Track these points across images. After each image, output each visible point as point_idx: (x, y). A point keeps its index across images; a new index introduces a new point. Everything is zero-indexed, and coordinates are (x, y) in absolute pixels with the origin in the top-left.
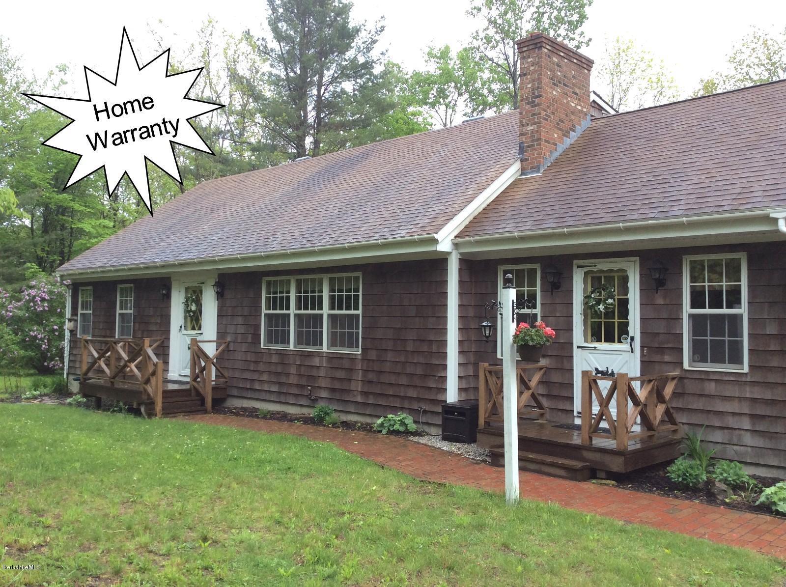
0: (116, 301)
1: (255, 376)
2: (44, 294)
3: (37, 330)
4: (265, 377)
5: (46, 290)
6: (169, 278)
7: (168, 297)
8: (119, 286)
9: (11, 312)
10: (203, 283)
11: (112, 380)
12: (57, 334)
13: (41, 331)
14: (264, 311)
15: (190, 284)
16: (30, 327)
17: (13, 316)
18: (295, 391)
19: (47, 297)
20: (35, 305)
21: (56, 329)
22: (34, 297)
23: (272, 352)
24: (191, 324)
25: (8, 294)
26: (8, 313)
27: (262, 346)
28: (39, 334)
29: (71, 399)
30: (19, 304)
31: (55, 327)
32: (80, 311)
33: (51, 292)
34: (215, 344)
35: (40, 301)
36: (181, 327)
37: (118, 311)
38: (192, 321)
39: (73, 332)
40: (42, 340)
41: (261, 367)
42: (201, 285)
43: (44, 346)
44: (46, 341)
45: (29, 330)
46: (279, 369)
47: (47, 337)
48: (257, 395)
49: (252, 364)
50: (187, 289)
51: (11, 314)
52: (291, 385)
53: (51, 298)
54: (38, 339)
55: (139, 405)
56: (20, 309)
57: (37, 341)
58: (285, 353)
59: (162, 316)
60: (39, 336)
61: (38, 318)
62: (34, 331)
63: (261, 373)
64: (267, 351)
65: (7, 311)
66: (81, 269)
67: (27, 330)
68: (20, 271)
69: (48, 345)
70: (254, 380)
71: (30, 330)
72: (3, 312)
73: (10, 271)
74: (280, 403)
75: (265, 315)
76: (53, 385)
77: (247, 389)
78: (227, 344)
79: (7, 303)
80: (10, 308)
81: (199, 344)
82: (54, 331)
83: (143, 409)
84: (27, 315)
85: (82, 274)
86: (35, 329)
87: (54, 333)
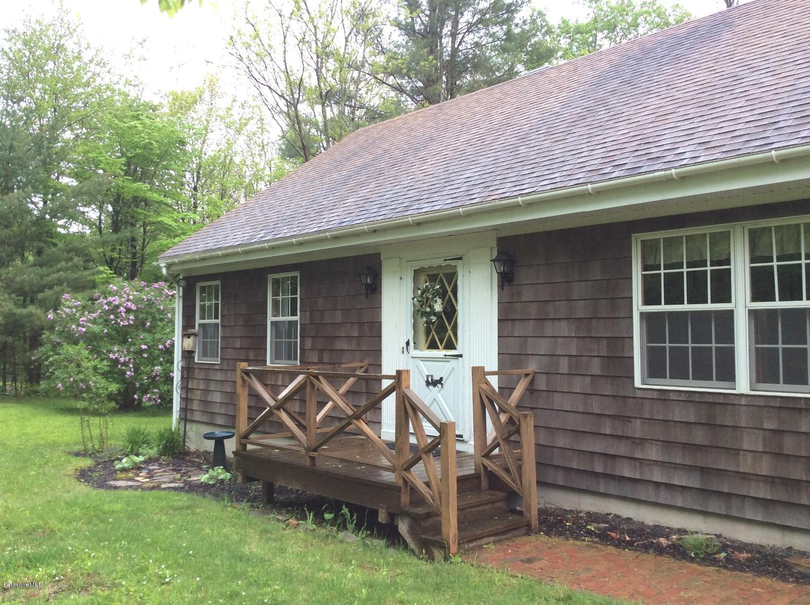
0: (266, 301)
1: (621, 449)
2: (129, 304)
3: (118, 351)
4: (653, 453)
5: (131, 297)
6: (378, 255)
7: (374, 289)
8: (271, 277)
9: (83, 327)
10: (460, 259)
11: (312, 454)
12: (145, 355)
13: (123, 352)
14: (638, 306)
15: (426, 264)
16: (109, 347)
17: (85, 332)
18: (763, 492)
19: (134, 307)
20: (116, 317)
21: (145, 349)
22: (117, 307)
23: (673, 396)
24: (428, 336)
25: (79, 303)
26: (80, 328)
27: (638, 383)
28: (121, 357)
29: (207, 476)
30: (94, 315)
31: (144, 347)
32: (198, 321)
33: (137, 301)
34: (496, 377)
35: (125, 312)
36: (408, 343)
37: (270, 318)
38: (428, 332)
39: (188, 355)
40: (125, 364)
41: (637, 429)
42: (453, 263)
43: (128, 373)
44: (131, 366)
45: (107, 351)
46: (700, 437)
47: (132, 360)
48: (627, 490)
49: (608, 422)
50: (417, 273)
51: (84, 330)
52: (744, 476)
53: (138, 308)
54: (121, 364)
55: (392, 516)
56: (94, 322)
57: (119, 366)
58: (722, 400)
59: (361, 324)
60: (122, 360)
61: (121, 336)
62: (114, 353)
63: (641, 442)
64: (655, 395)
65: (78, 325)
66: (204, 251)
67: (105, 351)
68: (88, 276)
69: (135, 372)
70: (614, 457)
71: (109, 351)
72: (74, 326)
73: (76, 276)
74: (705, 514)
75: (642, 315)
76: (160, 440)
77: (597, 475)
78: (529, 378)
79: (78, 314)
80: (83, 321)
81: (488, 377)
82: (141, 351)
83: (403, 528)
84: (106, 331)
85: (204, 259)
86: (116, 349)
87: (141, 355)
